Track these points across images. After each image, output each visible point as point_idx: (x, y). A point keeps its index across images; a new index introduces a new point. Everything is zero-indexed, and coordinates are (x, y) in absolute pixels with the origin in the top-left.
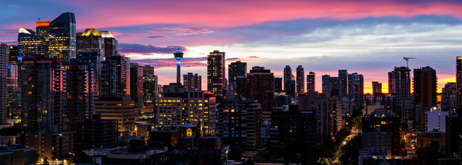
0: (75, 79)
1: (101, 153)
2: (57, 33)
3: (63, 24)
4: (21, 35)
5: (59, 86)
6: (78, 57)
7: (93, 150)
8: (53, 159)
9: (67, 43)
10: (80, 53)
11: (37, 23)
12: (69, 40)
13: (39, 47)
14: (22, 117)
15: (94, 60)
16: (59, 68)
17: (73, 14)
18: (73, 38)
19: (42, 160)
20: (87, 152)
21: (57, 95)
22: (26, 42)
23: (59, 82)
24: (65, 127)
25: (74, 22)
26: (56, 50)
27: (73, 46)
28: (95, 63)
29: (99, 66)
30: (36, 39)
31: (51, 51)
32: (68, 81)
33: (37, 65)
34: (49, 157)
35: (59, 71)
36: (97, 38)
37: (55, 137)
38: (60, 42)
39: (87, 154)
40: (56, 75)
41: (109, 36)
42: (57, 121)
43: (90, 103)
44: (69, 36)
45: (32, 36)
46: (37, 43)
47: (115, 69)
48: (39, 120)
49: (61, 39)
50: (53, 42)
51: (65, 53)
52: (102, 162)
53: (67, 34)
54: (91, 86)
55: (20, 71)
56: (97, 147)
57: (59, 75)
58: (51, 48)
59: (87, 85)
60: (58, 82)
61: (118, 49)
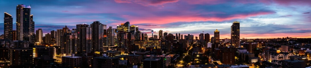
0: (129, 36)
1: (135, 52)
2: (126, 26)
3: (127, 24)
4: (118, 27)
6: (130, 31)
8: (125, 53)
9: (128, 28)
11: (121, 24)
13: (122, 29)
14: (118, 44)
15: (134, 32)
16: (126, 34)
17: (129, 22)
18: (129, 27)
20: (132, 52)
21: (125, 40)
22: (118, 28)
24: (127, 47)
25: (129, 24)
26: (125, 30)
28: (134, 33)
29: (135, 33)
30: (121, 27)
32: (128, 37)
33: (121, 33)
34: (124, 53)
36: (134, 27)
37: (125, 49)
38: (126, 28)
41: (137, 27)
42: (126, 45)
43: (133, 41)
47: (138, 34)
48: (122, 45)
51: (127, 30)
52: (135, 54)
53: (128, 26)
54: (133, 38)
55: (117, 34)
58: (124, 29)
59: (132, 38)
60: (126, 37)
61: (139, 30)
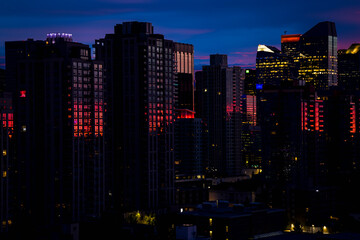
0: (336, 115)
2: (309, 51)
3: (319, 38)
4: (261, 54)
5: (314, 123)
6: (340, 83)
9: (324, 64)
10: (343, 77)
11: (283, 37)
12: (326, 60)
13: (285, 71)
14: (263, 165)
16: (314, 98)
18: (333, 58)
19: (293, 226)
20: (356, 216)
21: (311, 136)
22: (267, 64)
23: (314, 118)
25: (334, 34)
27: (333, 68)
30: (282, 59)
31: (302, 76)
32: (325, 117)
33: (282, 95)
34: (302, 222)
35: (314, 103)
37: (309, 193)
38: (314, 63)
39: (356, 218)
40: (309, 109)
44: (327, 55)
45: (275, 56)
46: (283, 64)
48: (287, 170)
49: (316, 58)
50: (304, 63)
51: (323, 78)
55: (259, 104)
57: (314, 109)
58: (302, 72)
59: (353, 122)
60: (313, 120)
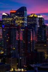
1: (37, 66)
2: (19, 15)
3: (21, 11)
5: (20, 37)
6: (28, 25)
7: (34, 64)
8: (17, 68)
10: (29, 24)
11: (10, 11)
12: (24, 18)
13: (11, 21)
14: (4, 51)
16: (20, 30)
17: (26, 7)
18: (26, 18)
19: (13, 69)
20: (31, 65)
21: (19, 41)
22: (5, 19)
23: (20, 36)
24: (23, 55)
25: (26, 11)
27: (26, 21)
28: (35, 28)
29: (37, 29)
31: (17, 23)
32: (23, 35)
33: (10, 29)
34: (15, 67)
35: (20, 31)
36: (36, 17)
37: (18, 59)
38: (20, 19)
39: (32, 66)
40: (19, 33)
41: (41, 17)
42: (19, 52)
43: (33, 45)
44: (24, 17)
45: (8, 16)
46: (11, 19)
47: (43, 30)
48: (11, 52)
49: (21, 18)
50: (17, 19)
51: (23, 24)
55: (3, 31)
56: (36, 63)
57: (20, 33)
58: (16, 22)
59: (32, 37)
61: (44, 22)
